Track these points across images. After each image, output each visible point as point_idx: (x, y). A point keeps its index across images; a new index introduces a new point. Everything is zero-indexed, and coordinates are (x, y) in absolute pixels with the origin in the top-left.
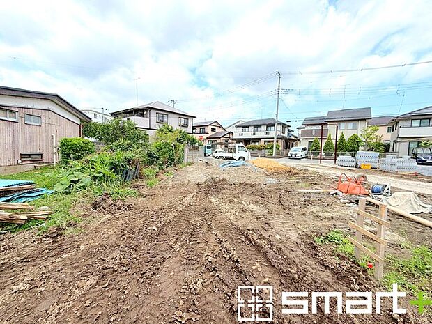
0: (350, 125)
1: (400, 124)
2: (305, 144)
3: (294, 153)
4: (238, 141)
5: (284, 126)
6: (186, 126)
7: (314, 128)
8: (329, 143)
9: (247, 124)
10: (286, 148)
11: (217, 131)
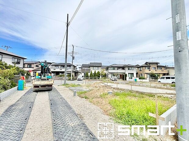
0: (97, 68)
1: (109, 69)
2: (83, 74)
3: (79, 78)
4: (53, 72)
5: (74, 67)
6: (18, 63)
7: (86, 68)
8: (91, 74)
9: (58, 65)
10: (75, 76)
11: (39, 67)
